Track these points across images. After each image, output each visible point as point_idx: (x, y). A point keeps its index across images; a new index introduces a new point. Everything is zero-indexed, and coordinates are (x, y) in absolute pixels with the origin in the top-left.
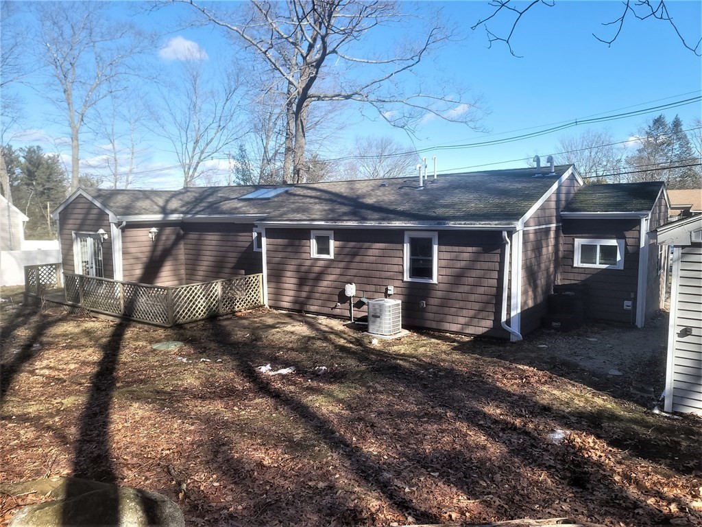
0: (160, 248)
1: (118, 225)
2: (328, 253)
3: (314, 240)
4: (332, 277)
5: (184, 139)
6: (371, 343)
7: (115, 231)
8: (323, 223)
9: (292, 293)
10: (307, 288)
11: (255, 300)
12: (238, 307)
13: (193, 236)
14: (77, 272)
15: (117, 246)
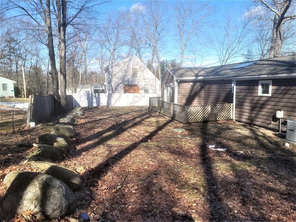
0: (194, 91)
1: (177, 81)
2: (268, 93)
3: (261, 86)
4: (269, 107)
5: (221, 49)
6: (284, 145)
7: (176, 83)
8: (266, 76)
9: (247, 114)
10: (255, 112)
11: (228, 116)
12: (219, 119)
13: (207, 86)
14: (165, 100)
15: (176, 90)
